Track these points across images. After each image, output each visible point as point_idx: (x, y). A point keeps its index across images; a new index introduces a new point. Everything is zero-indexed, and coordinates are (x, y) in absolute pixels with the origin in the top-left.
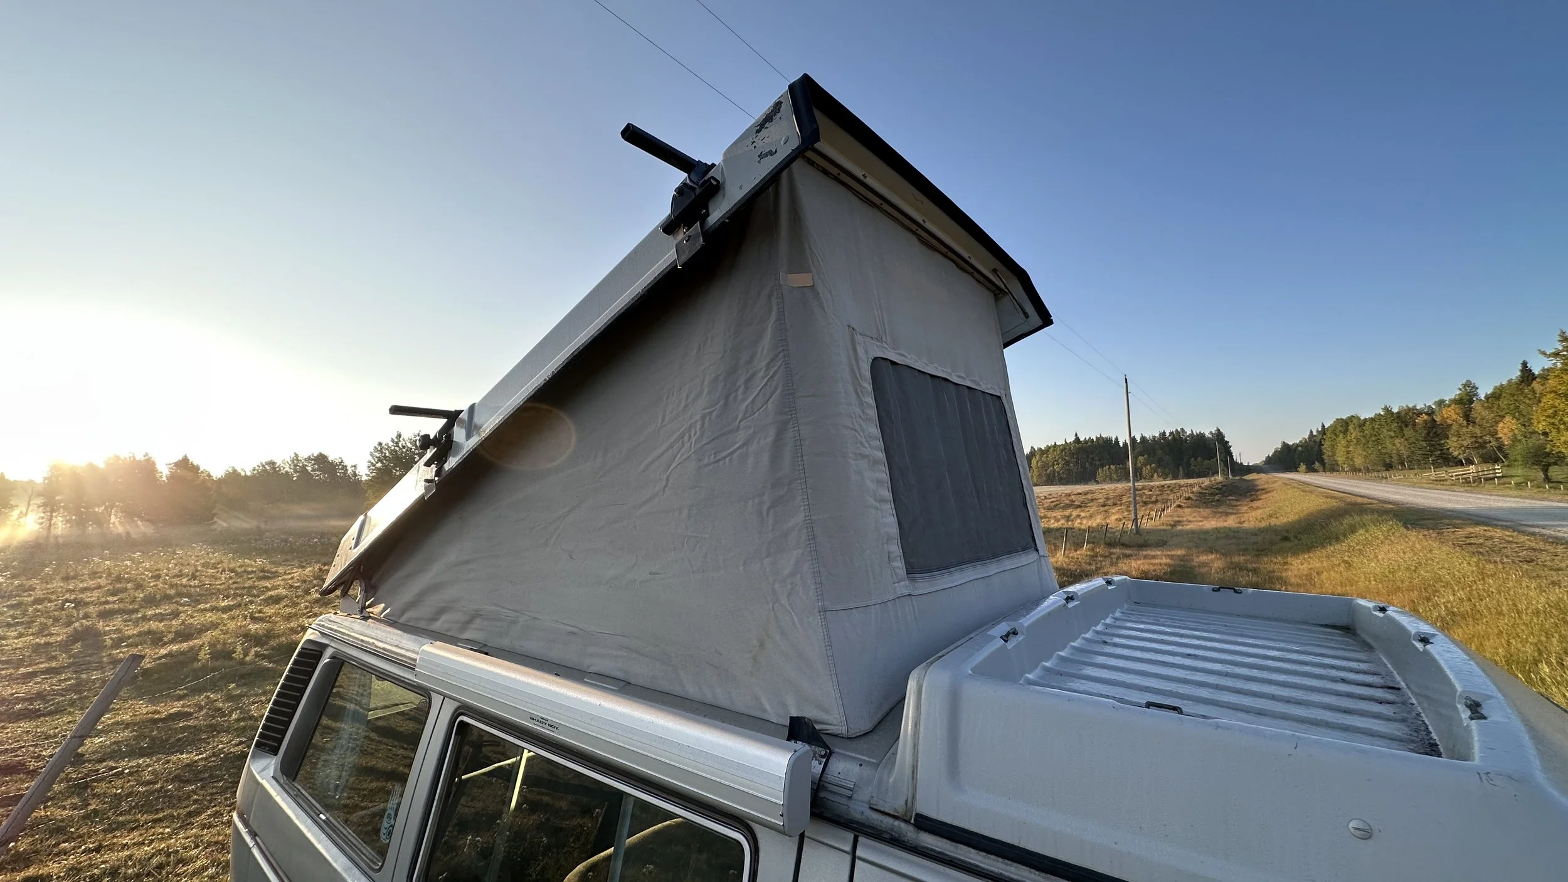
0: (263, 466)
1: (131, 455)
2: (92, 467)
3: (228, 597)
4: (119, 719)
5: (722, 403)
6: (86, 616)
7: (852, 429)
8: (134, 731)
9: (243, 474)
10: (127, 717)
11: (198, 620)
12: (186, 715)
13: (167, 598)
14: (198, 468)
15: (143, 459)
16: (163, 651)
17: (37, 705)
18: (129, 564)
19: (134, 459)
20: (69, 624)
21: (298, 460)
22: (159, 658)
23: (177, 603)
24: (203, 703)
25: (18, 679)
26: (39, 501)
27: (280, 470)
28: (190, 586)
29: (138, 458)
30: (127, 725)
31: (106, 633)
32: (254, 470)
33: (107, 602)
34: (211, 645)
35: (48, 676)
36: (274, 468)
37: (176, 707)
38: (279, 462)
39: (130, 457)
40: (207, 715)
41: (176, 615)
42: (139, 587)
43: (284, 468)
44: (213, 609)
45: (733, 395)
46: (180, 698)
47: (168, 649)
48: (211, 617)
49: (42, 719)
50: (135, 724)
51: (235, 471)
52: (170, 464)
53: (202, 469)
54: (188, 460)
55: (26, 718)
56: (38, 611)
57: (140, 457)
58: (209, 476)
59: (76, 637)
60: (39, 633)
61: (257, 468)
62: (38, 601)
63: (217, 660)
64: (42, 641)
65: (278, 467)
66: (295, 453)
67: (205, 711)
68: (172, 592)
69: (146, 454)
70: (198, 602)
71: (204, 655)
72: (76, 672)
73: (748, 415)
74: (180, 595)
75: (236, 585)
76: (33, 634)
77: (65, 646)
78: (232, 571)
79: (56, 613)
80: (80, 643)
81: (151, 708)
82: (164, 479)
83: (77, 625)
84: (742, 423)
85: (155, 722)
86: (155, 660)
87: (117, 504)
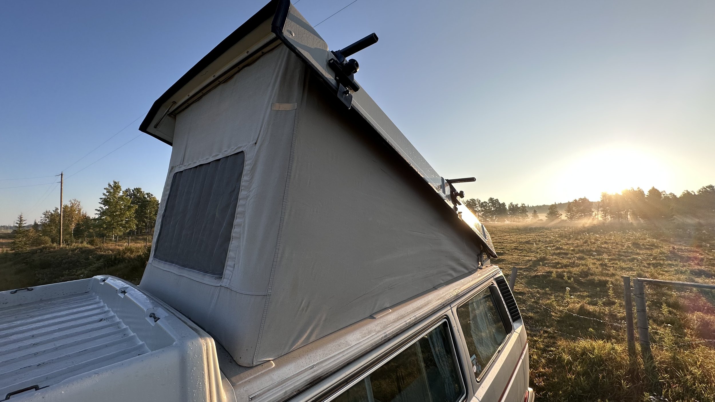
0: (705, 188)
1: (632, 189)
2: (617, 195)
9: (693, 194)
15: (637, 190)
19: (634, 190)
26: (602, 209)
29: (635, 190)
32: (700, 191)
39: (632, 190)
51: (688, 193)
57: (636, 189)
61: (702, 190)
69: (638, 188)
87: (630, 210)
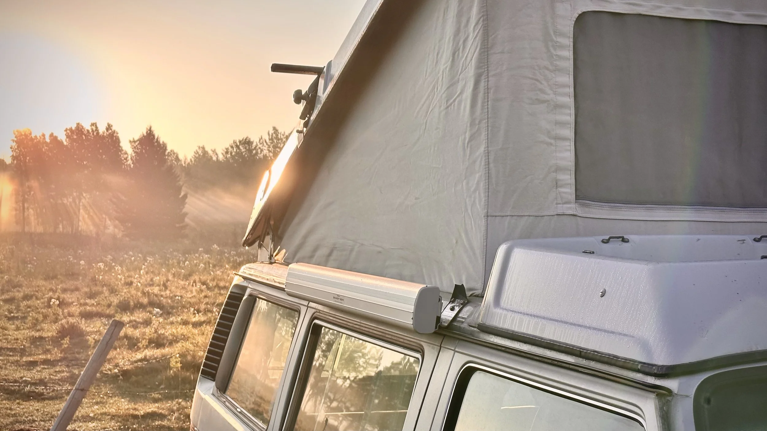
3: (199, 311)
4: (104, 410)
5: (451, 60)
6: (70, 315)
7: (532, 79)
8: (118, 422)
9: (214, 158)
10: (113, 411)
11: (169, 331)
12: (162, 417)
13: (140, 306)
14: (163, 147)
16: (139, 356)
17: (41, 389)
18: (102, 267)
20: (56, 321)
21: (278, 139)
22: (136, 362)
23: (150, 312)
24: (175, 408)
25: (23, 365)
27: (257, 153)
28: (162, 296)
30: (113, 417)
31: (88, 334)
32: (227, 153)
33: (86, 304)
34: (182, 355)
35: (46, 367)
36: (250, 151)
37: (151, 408)
38: (255, 139)
40: (178, 419)
41: (147, 323)
42: (113, 291)
43: (262, 150)
44: (185, 323)
45: (457, 52)
46: (156, 401)
47: (144, 353)
48: (182, 330)
49: (46, 402)
50: (119, 417)
51: (205, 152)
52: (135, 142)
53: (169, 149)
54: (154, 136)
55: (35, 399)
56: (29, 307)
58: (177, 159)
59: (63, 333)
60: (33, 327)
62: (27, 297)
63: (187, 370)
64: (37, 334)
65: (255, 148)
66: (274, 128)
67: (176, 414)
68: (145, 301)
69: (109, 126)
70: (169, 313)
71: (175, 364)
72: (68, 366)
73: (463, 70)
74: (152, 304)
75: (207, 300)
76: (28, 328)
77: (56, 341)
78: (204, 283)
79: (44, 311)
80: (68, 338)
81: (132, 406)
82: (130, 162)
83: (64, 321)
84: (460, 76)
85: (135, 417)
86: (132, 363)
